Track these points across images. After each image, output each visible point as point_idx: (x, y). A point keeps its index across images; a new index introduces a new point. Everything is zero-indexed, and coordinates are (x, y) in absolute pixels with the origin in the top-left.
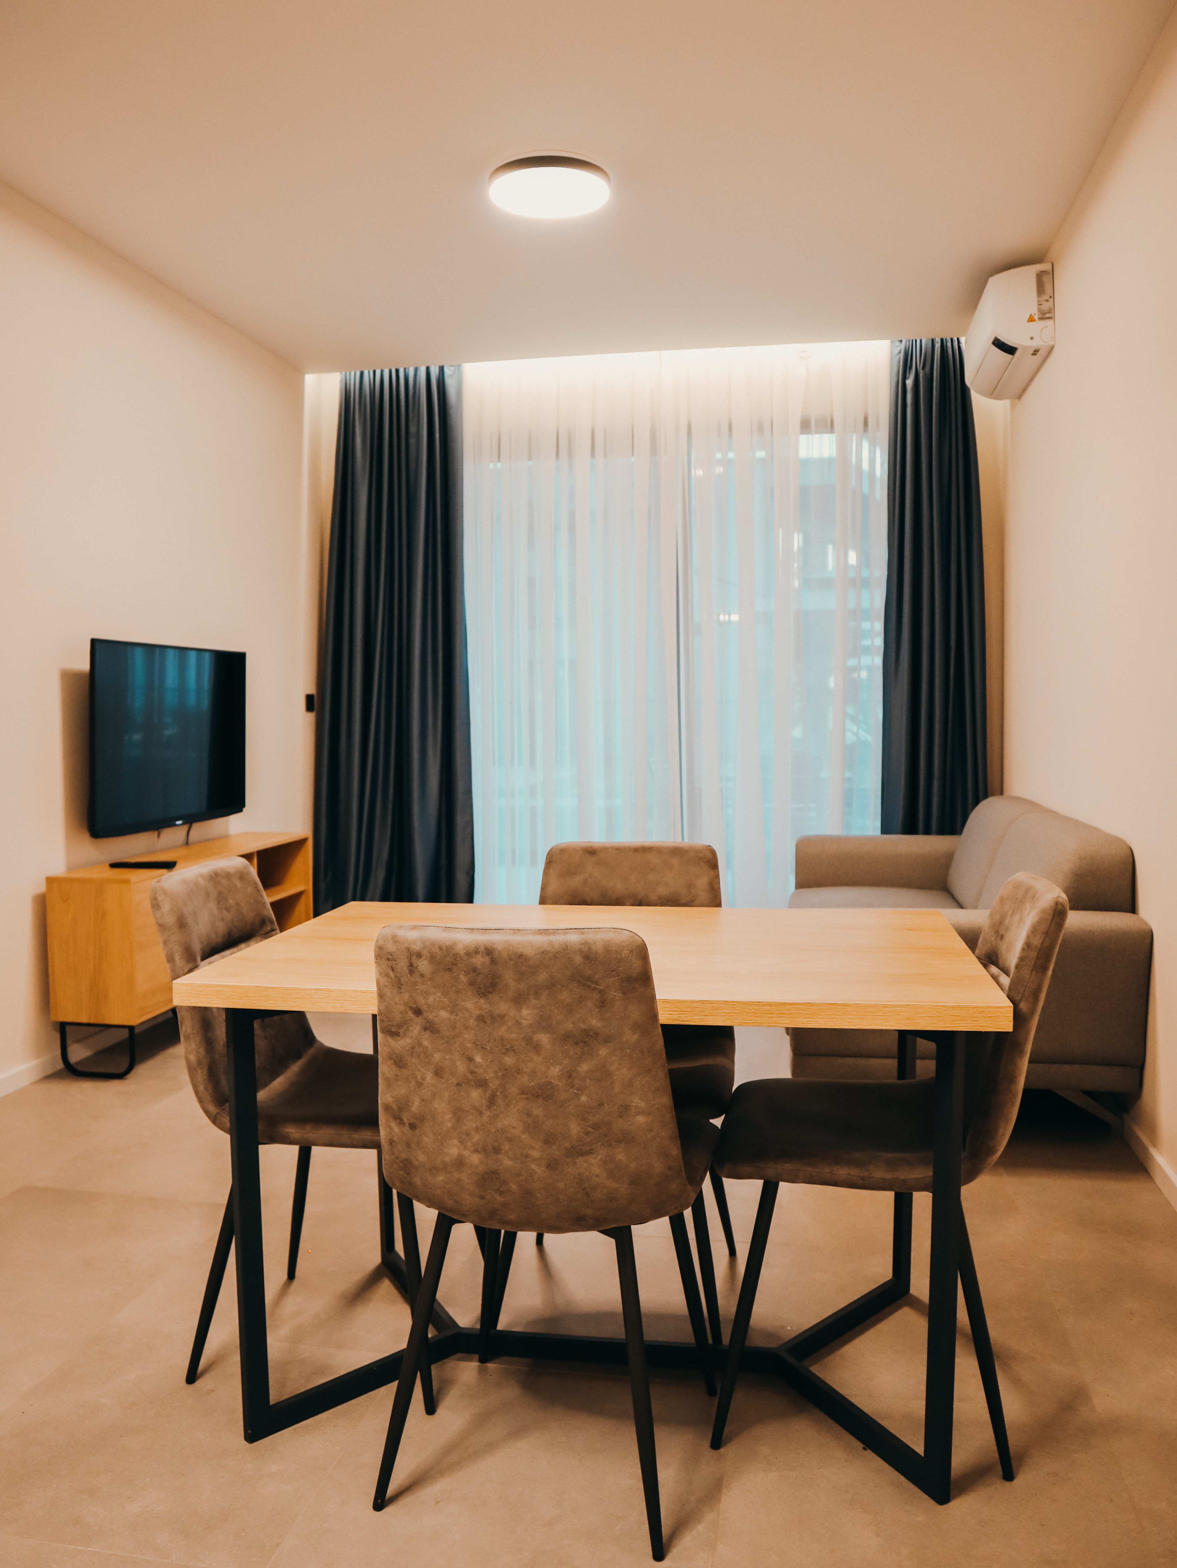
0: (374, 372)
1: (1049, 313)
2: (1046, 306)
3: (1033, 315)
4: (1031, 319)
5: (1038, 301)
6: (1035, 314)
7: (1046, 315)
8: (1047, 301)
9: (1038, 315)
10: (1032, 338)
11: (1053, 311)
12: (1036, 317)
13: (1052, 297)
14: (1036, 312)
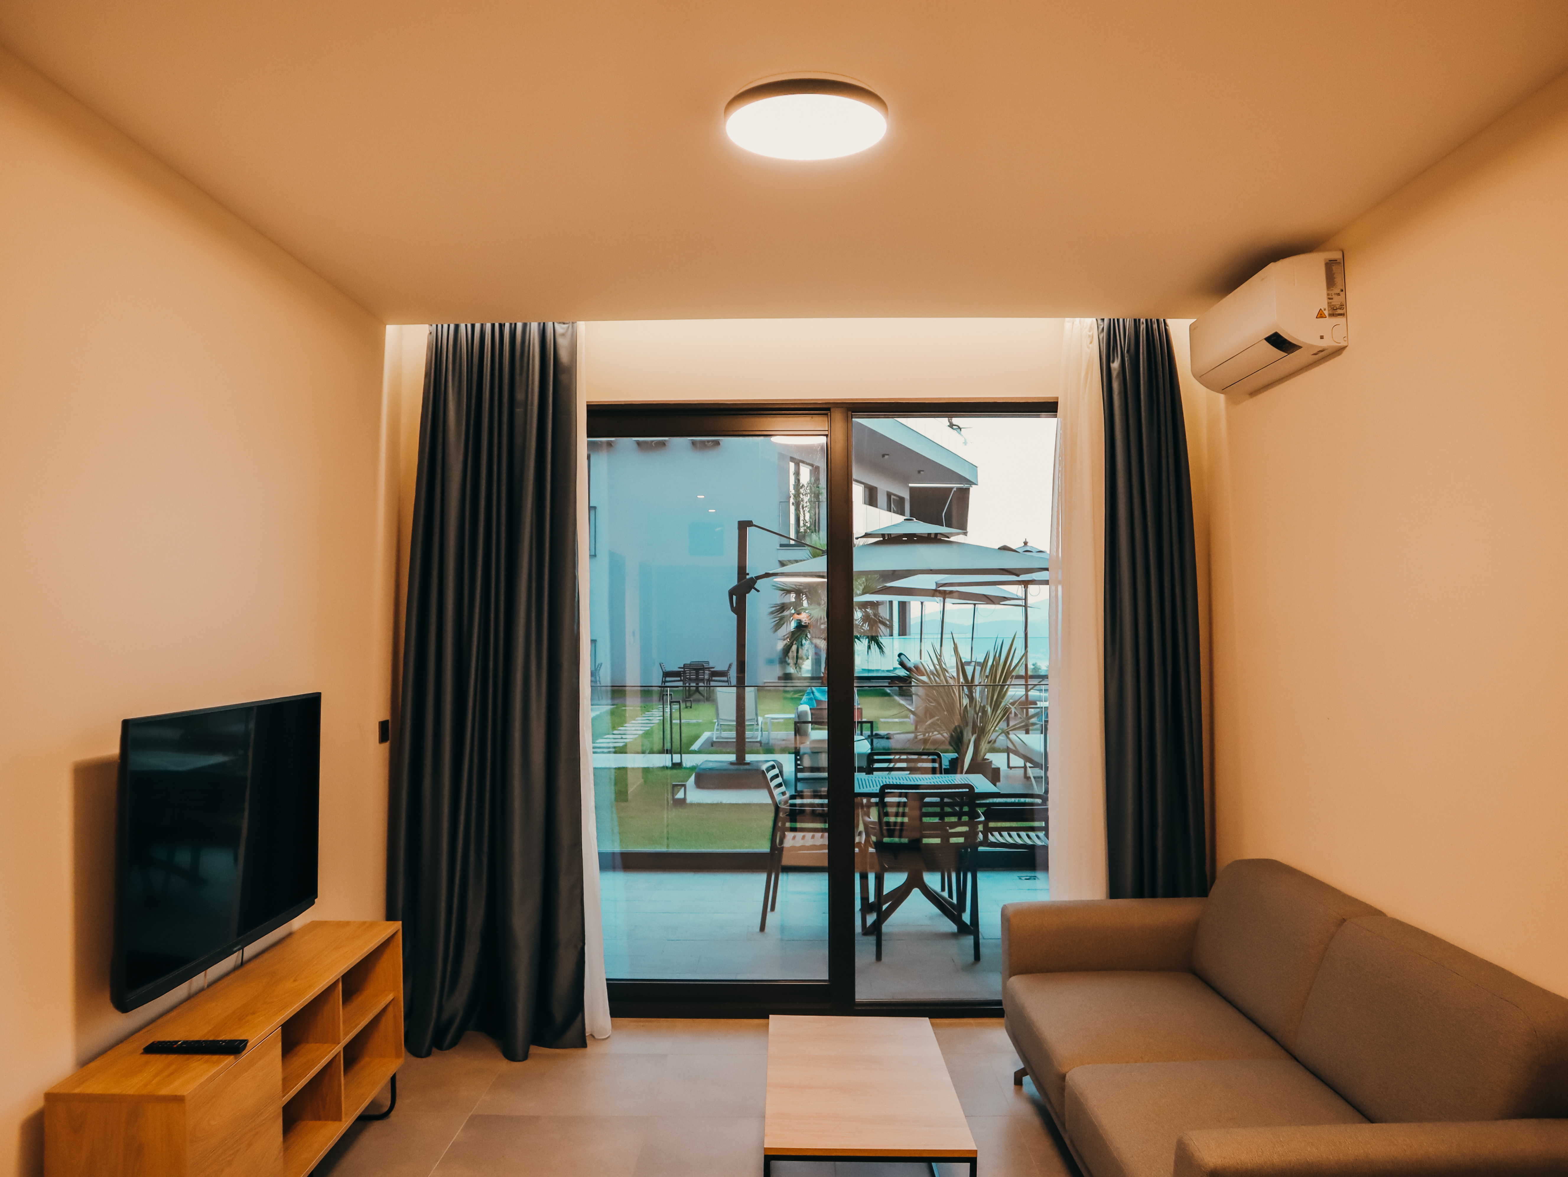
0: (473, 326)
1: (1340, 309)
2: (1337, 301)
3: (1323, 310)
4: (1320, 315)
5: (1328, 295)
6: (1325, 310)
7: (1337, 311)
8: (1339, 294)
9: (1329, 311)
10: (1322, 337)
11: (1345, 307)
12: (1326, 313)
13: (1344, 290)
14: (1326, 307)
